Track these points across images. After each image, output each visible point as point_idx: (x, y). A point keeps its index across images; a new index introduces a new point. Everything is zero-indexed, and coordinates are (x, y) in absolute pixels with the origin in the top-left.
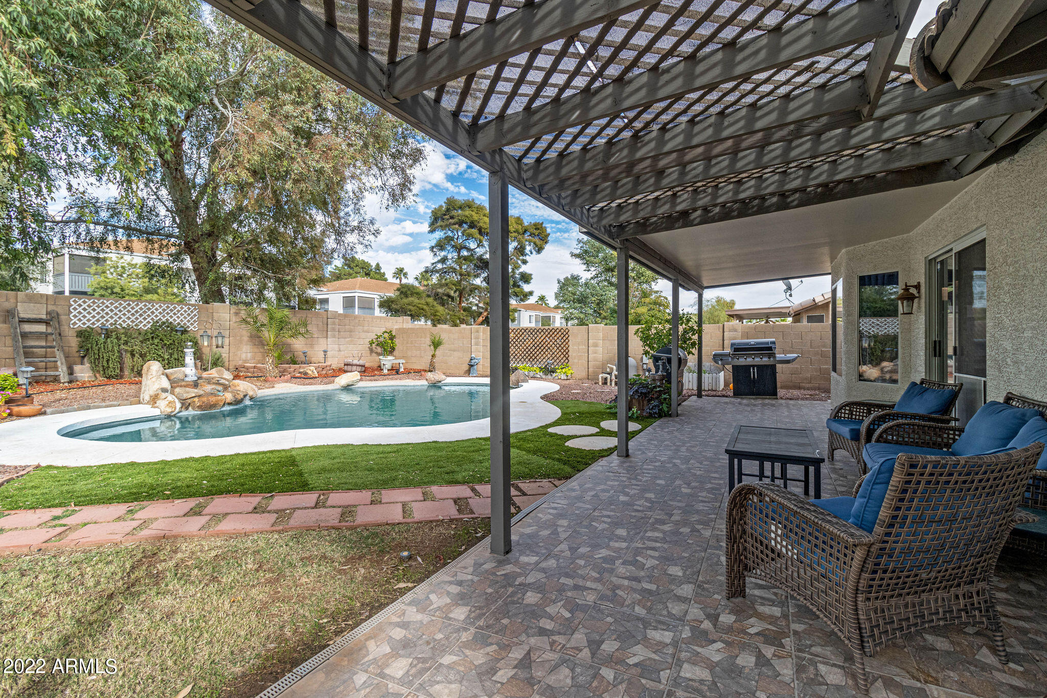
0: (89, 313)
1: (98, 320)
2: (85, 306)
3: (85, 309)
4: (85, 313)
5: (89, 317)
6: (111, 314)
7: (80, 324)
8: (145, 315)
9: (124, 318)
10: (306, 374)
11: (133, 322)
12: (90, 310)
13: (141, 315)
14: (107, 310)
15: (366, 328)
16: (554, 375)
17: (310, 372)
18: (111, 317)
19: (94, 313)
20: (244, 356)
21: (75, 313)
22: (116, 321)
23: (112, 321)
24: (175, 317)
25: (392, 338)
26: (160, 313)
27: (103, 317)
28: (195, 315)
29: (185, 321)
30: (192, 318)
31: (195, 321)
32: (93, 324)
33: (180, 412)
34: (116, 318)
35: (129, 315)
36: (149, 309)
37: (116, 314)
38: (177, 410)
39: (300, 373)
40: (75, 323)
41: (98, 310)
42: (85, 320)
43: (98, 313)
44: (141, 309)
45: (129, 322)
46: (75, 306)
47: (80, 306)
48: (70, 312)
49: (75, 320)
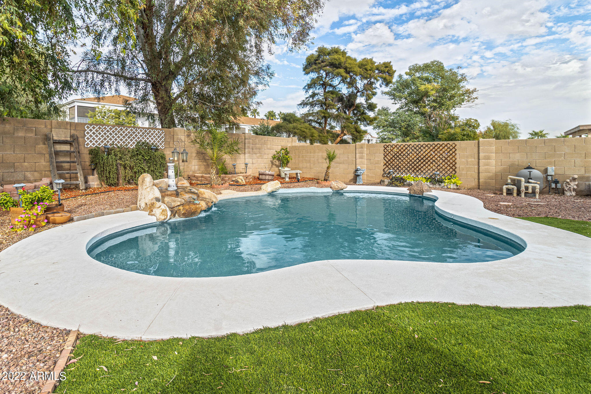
0: (97, 136)
1: (102, 142)
2: (94, 130)
3: (94, 133)
4: (94, 136)
5: (96, 139)
6: (110, 137)
7: (91, 144)
8: (131, 138)
9: (118, 140)
10: (237, 182)
11: (124, 142)
12: (97, 133)
13: (129, 137)
15: (269, 146)
16: (443, 184)
17: (240, 181)
18: (111, 139)
19: (100, 136)
20: (193, 168)
21: (88, 136)
22: (113, 142)
23: (111, 142)
24: (150, 139)
25: (287, 153)
26: (141, 136)
27: (105, 139)
28: (163, 137)
29: (157, 142)
30: (161, 139)
31: (163, 142)
32: (99, 144)
33: (170, 219)
34: (113, 139)
35: (121, 137)
36: (134, 133)
37: (113, 137)
38: (168, 217)
39: (232, 181)
40: (88, 144)
41: (102, 134)
42: (94, 142)
43: (102, 136)
44: (129, 132)
45: (121, 142)
46: (88, 130)
47: (91, 130)
48: (85, 136)
49: (88, 141)
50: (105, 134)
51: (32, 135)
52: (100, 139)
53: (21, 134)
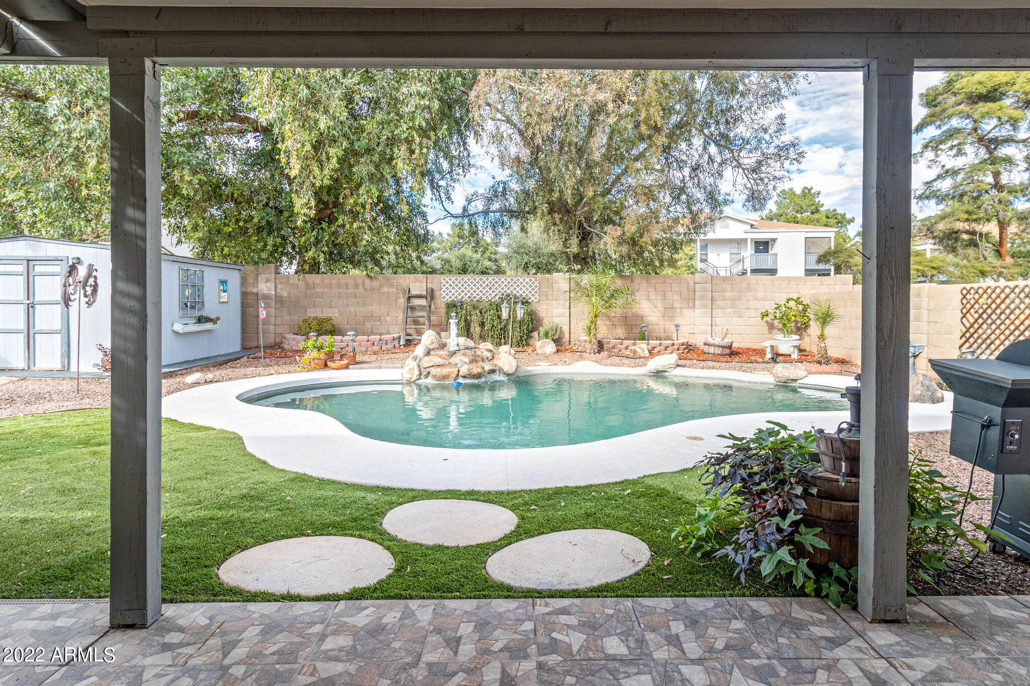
0: (453, 288)
1: (459, 294)
2: (450, 282)
3: (451, 286)
4: (450, 288)
5: (453, 291)
6: (468, 288)
7: (447, 297)
9: (478, 291)
12: (454, 285)
13: (490, 289)
14: (466, 285)
18: (469, 291)
19: (457, 288)
21: (444, 289)
23: (469, 294)
24: (518, 289)
26: (506, 286)
27: (463, 291)
28: (535, 287)
29: (527, 292)
30: (533, 289)
31: (536, 292)
32: (456, 297)
34: (472, 291)
35: (481, 288)
36: (496, 282)
37: (472, 288)
40: (444, 297)
41: (460, 285)
42: (451, 295)
43: (460, 288)
44: (490, 283)
45: (481, 294)
46: (444, 283)
47: (447, 282)
48: (441, 288)
49: (444, 294)
50: (463, 285)
51: (394, 290)
52: (457, 291)
53: (385, 289)
